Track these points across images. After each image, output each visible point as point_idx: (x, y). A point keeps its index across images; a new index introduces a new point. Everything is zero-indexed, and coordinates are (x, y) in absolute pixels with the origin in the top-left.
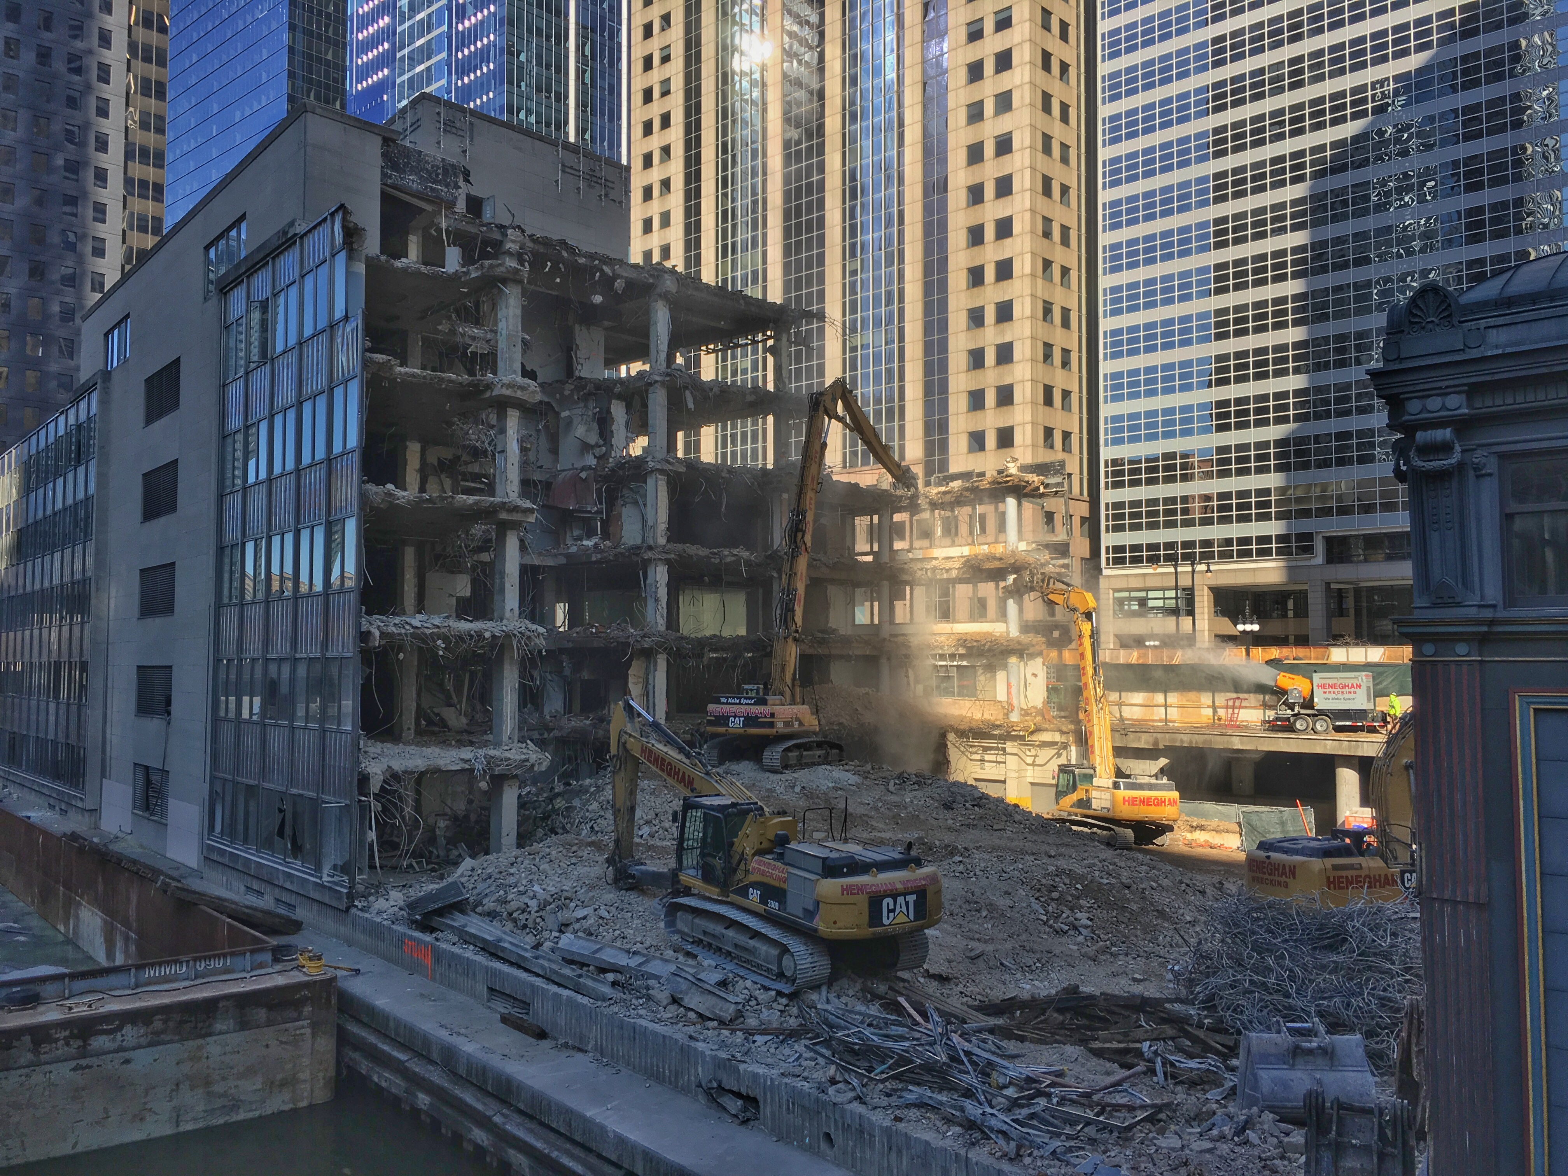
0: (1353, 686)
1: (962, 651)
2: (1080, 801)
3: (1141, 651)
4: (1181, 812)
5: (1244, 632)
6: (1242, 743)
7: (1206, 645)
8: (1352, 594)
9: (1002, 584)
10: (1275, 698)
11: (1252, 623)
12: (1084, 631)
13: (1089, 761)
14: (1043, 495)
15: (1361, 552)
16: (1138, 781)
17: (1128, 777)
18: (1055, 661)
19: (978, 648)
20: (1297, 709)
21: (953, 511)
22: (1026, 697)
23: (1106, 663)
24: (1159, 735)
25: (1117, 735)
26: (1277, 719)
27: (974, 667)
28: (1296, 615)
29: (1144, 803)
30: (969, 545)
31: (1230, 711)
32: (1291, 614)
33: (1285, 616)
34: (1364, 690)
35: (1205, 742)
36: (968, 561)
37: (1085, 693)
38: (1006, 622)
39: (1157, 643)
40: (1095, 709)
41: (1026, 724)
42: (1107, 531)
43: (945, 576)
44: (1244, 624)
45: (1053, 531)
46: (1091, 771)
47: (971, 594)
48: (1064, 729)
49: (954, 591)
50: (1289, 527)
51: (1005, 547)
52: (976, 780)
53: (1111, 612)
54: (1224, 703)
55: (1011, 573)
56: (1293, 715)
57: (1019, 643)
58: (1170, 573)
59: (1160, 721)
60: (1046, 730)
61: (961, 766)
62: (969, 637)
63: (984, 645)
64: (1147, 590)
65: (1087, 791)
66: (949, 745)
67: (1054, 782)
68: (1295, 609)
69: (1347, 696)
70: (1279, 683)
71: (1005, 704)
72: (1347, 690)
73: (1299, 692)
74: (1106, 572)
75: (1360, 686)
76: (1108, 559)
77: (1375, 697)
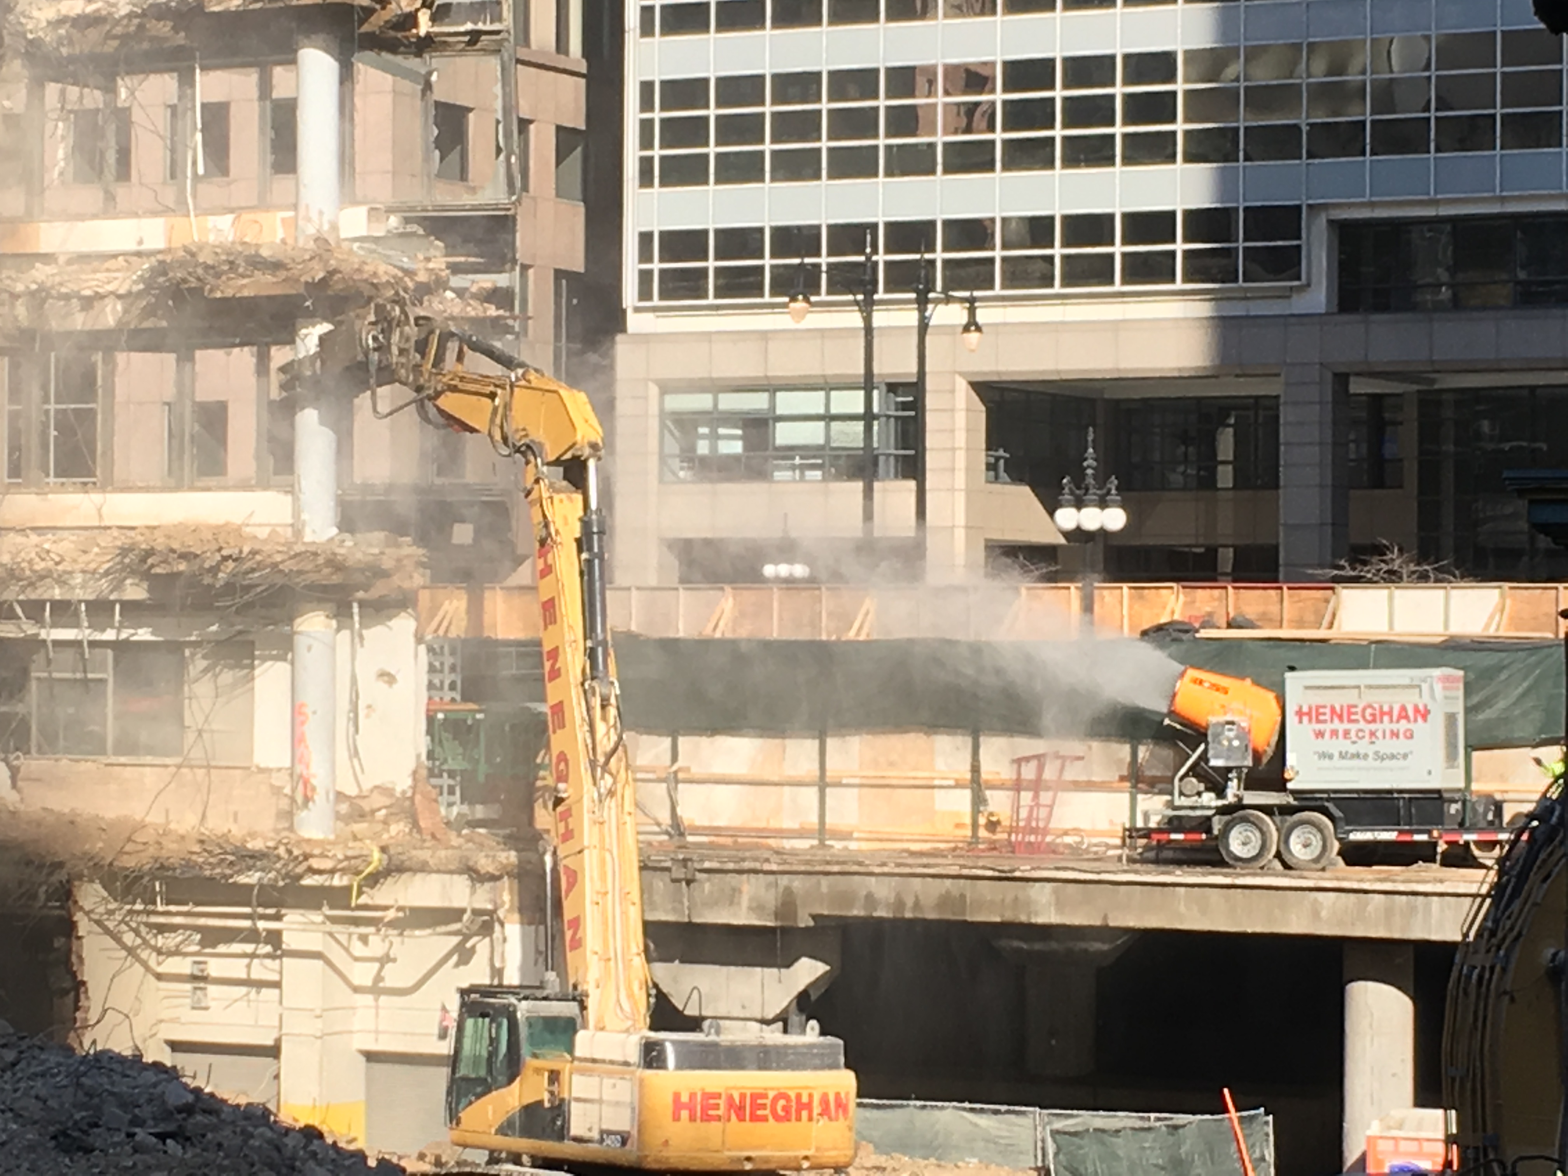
0: (1403, 715)
1: (135, 591)
2: (531, 1111)
3: (750, 596)
4: (861, 1138)
5: (1078, 535)
6: (1060, 905)
7: (959, 576)
8: (1411, 413)
9: (280, 356)
10: (1167, 753)
11: (1103, 504)
12: (557, 523)
13: (563, 975)
14: (427, 44)
15: (1443, 275)
16: (725, 1039)
17: (694, 1024)
18: (459, 629)
19: (193, 580)
20: (1233, 789)
21: (111, 90)
22: (355, 753)
23: (631, 637)
24: (797, 883)
25: (660, 883)
26: (1174, 824)
27: (175, 647)
28: (1241, 481)
29: (740, 1111)
30: (165, 211)
31: (1026, 797)
32: (1225, 476)
33: (1208, 482)
34: (1437, 724)
35: (945, 900)
36: (162, 269)
37: (558, 741)
38: (291, 490)
39: (800, 570)
40: (589, 792)
41: (355, 848)
42: (646, 179)
43: (79, 321)
44: (1079, 504)
45: (463, 176)
46: (570, 1009)
47: (170, 392)
48: (485, 864)
49: (111, 374)
50: (1225, 184)
51: (293, 224)
52: (176, 1046)
53: (653, 462)
54: (1007, 773)
55: (312, 316)
56: (1222, 811)
57: (336, 564)
58: (850, 331)
59: (801, 834)
60: (423, 868)
61: (121, 999)
62: (160, 544)
63: (214, 570)
64: (772, 387)
65: (554, 1077)
66: (83, 926)
67: (445, 1048)
68: (1238, 463)
69: (1386, 746)
70: (1183, 705)
71: (282, 781)
72: (1387, 725)
73: (1244, 734)
74: (635, 322)
75: (1425, 714)
76: (645, 277)
77: (1471, 747)
